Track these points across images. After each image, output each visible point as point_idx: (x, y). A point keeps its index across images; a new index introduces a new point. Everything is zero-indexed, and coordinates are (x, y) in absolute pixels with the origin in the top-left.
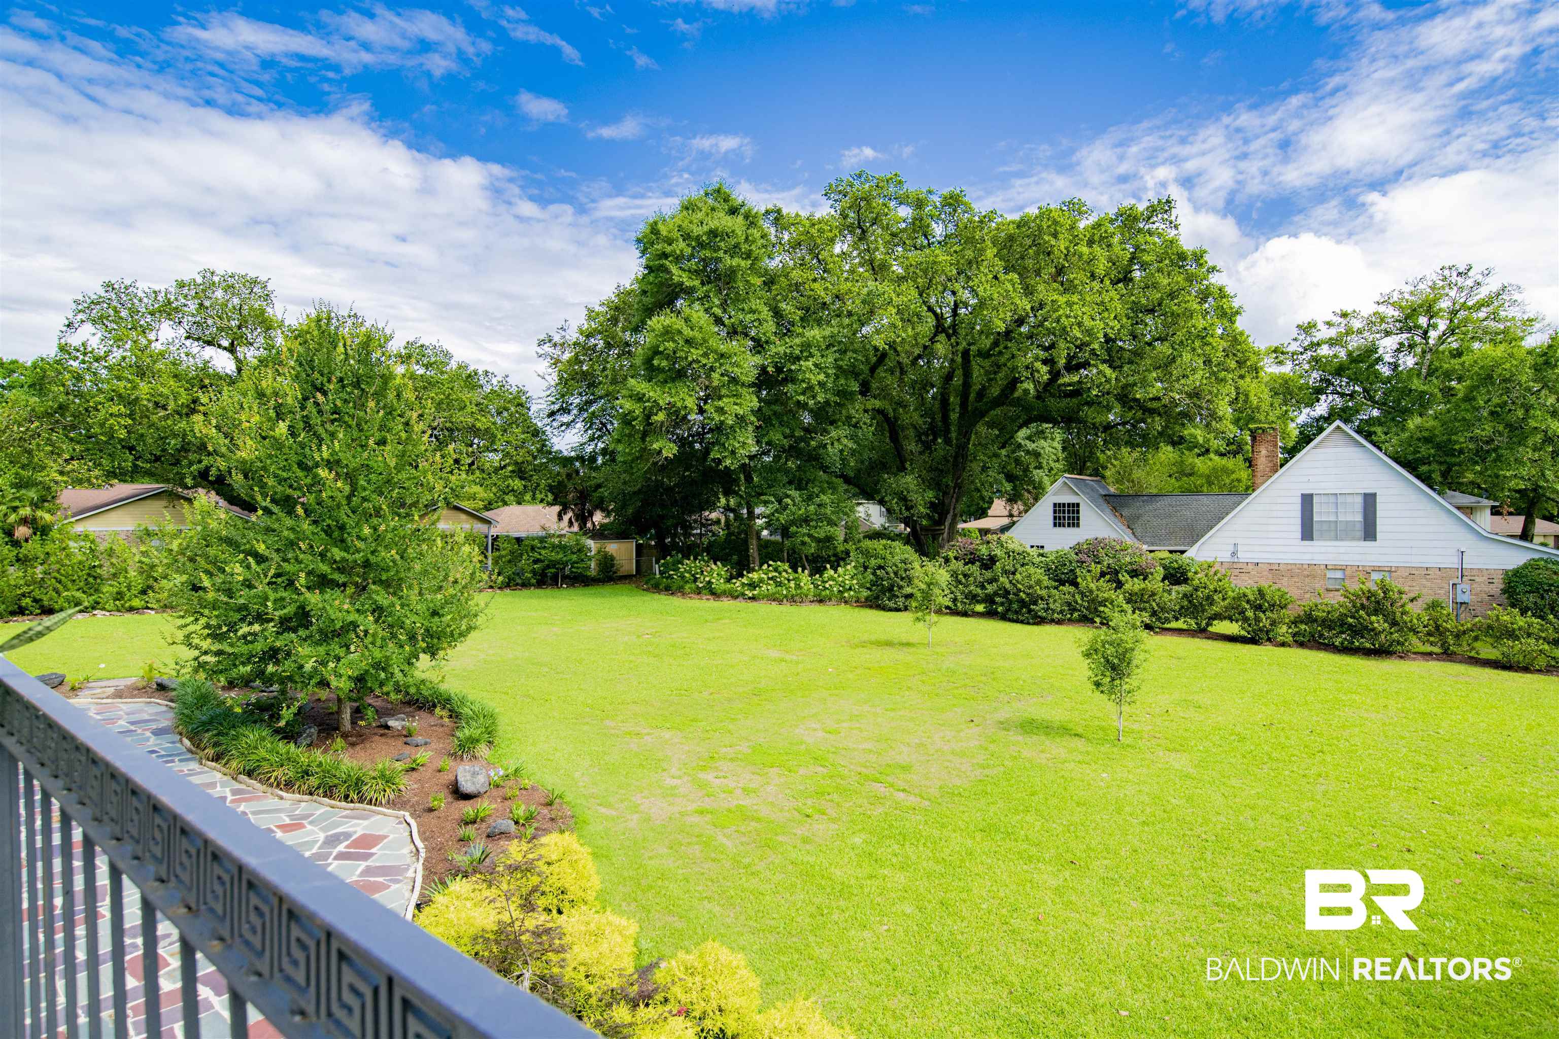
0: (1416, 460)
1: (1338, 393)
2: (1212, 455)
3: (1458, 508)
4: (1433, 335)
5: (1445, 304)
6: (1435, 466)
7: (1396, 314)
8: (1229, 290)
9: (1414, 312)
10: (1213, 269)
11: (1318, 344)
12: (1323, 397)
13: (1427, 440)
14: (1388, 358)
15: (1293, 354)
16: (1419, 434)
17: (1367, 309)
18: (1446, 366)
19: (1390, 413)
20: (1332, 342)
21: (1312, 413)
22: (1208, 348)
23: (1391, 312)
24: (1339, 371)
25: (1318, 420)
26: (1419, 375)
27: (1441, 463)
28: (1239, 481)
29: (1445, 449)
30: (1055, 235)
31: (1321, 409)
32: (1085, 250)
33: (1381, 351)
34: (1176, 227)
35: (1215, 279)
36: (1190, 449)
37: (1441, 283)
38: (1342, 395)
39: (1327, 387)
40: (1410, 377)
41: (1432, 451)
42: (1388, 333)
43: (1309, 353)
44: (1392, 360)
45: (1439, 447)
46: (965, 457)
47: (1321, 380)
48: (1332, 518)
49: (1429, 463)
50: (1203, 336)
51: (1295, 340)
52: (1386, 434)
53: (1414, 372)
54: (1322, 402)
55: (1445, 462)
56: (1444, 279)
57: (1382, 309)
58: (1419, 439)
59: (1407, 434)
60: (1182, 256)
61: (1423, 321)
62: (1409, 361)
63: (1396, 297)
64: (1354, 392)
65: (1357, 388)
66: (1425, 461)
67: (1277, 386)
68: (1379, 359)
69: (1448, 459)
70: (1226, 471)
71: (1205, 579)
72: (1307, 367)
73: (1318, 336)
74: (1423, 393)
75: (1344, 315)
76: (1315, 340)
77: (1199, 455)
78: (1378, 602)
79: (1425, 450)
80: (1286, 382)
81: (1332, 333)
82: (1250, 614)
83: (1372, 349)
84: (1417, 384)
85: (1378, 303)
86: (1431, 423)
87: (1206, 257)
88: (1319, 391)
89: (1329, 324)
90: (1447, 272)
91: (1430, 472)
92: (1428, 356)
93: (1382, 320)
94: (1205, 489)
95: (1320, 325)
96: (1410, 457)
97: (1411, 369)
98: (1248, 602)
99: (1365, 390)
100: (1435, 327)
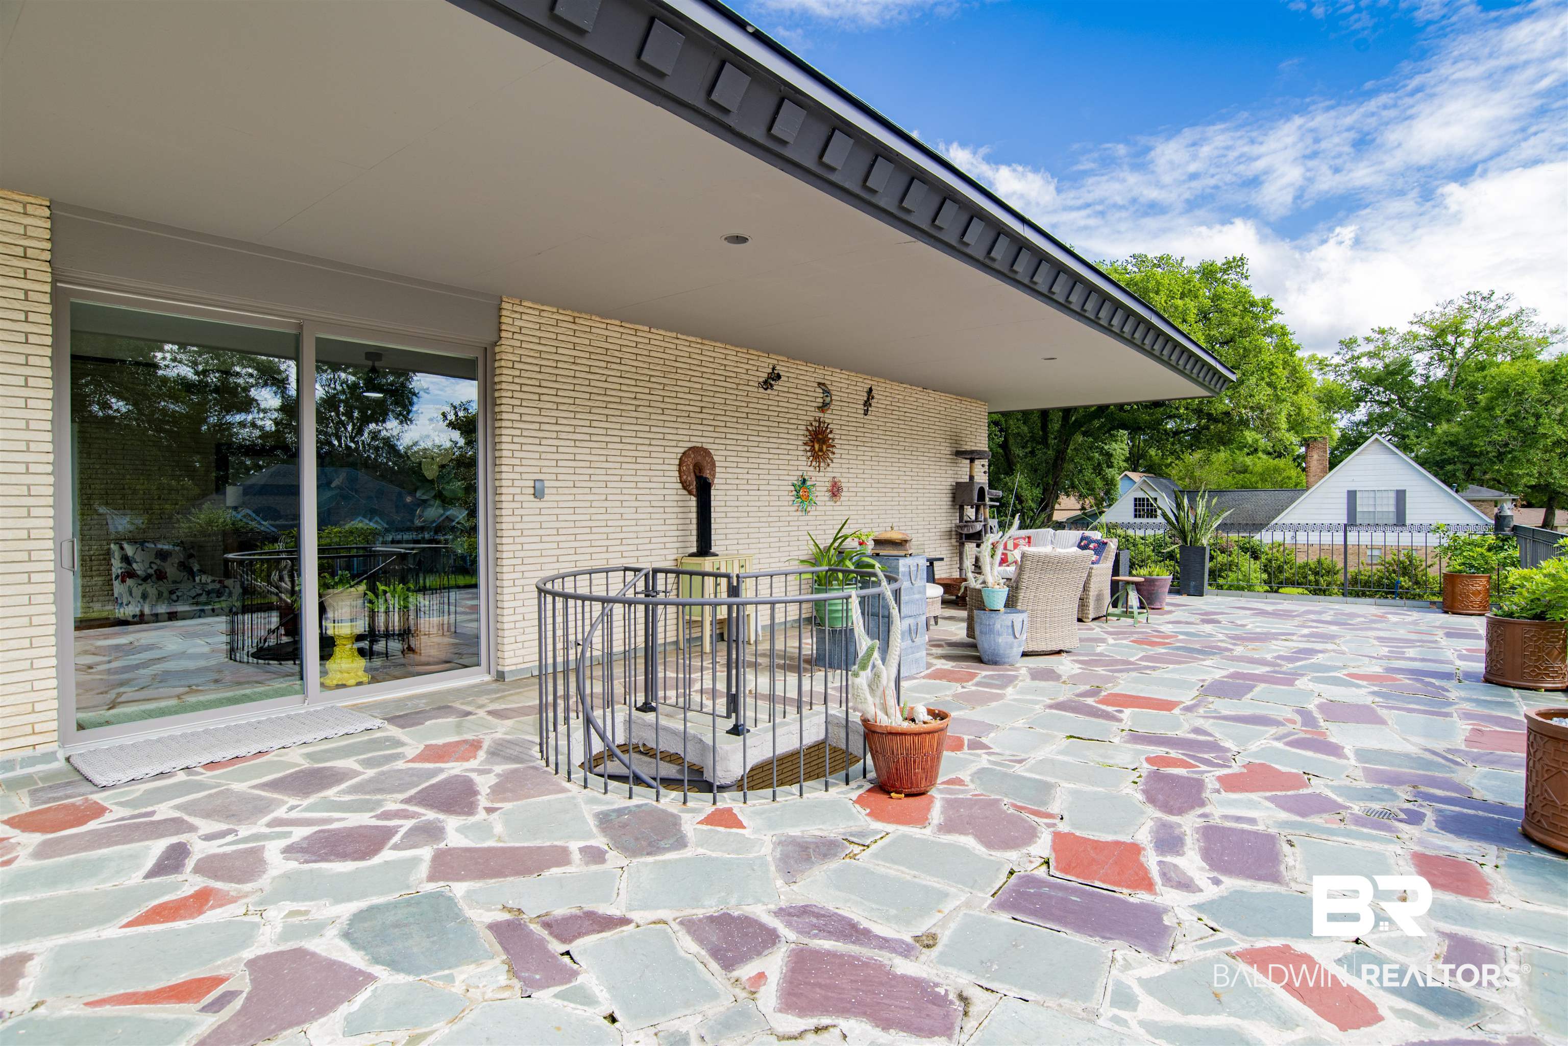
0: (1443, 461)
1: (1375, 401)
2: (1260, 454)
3: (1469, 501)
4: (1460, 352)
5: (1470, 325)
6: (1459, 466)
7: (1427, 333)
8: (1289, 329)
9: (1442, 332)
10: (1277, 312)
11: (1358, 358)
12: (1362, 404)
13: (1452, 444)
14: (1420, 371)
15: (1336, 366)
16: (1445, 439)
17: (1403, 328)
18: (1471, 379)
19: (1421, 418)
20: (1371, 355)
21: (1352, 418)
22: (1273, 378)
23: (1422, 331)
24: (1378, 381)
25: (1357, 425)
26: (1447, 386)
27: (1464, 463)
28: (1289, 478)
29: (1468, 451)
30: (1157, 293)
31: (1361, 413)
32: (1179, 303)
33: (1414, 364)
34: (1246, 278)
35: (1277, 320)
36: (1240, 449)
37: (1467, 306)
38: (1380, 403)
39: (1366, 396)
40: (1439, 388)
41: (1457, 453)
42: (1420, 350)
43: (1350, 365)
44: (1424, 372)
45: (1462, 449)
46: (1063, 460)
47: (1361, 389)
48: (1371, 509)
49: (1455, 463)
50: (1270, 368)
51: (1338, 354)
52: (1418, 437)
53: (1444, 382)
54: (1361, 408)
55: (1467, 462)
56: (1470, 302)
57: (1415, 328)
58: (1445, 443)
59: (1435, 439)
60: (1253, 304)
61: (1450, 339)
62: (1439, 373)
63: (1428, 317)
64: (1390, 400)
65: (1393, 397)
66: (1450, 461)
67: (1322, 395)
68: (1412, 372)
69: (1470, 460)
70: (1276, 470)
71: (1276, 554)
72: (1348, 378)
73: (1358, 351)
74: (1451, 402)
75: (1382, 332)
76: (1356, 354)
77: (1248, 454)
78: (1405, 568)
79: (1450, 452)
80: (1330, 392)
81: (1371, 347)
82: (1311, 578)
83: (1406, 363)
84: (1444, 394)
85: (1412, 323)
86: (1455, 429)
87: (1272, 304)
88: (1358, 400)
89: (1368, 340)
90: (1472, 297)
91: (1455, 470)
92: (1455, 370)
93: (1416, 337)
94: (1259, 486)
95: (1360, 341)
96: (1438, 458)
97: (1441, 380)
98: (1310, 569)
99: (1399, 398)
100: (1461, 344)
